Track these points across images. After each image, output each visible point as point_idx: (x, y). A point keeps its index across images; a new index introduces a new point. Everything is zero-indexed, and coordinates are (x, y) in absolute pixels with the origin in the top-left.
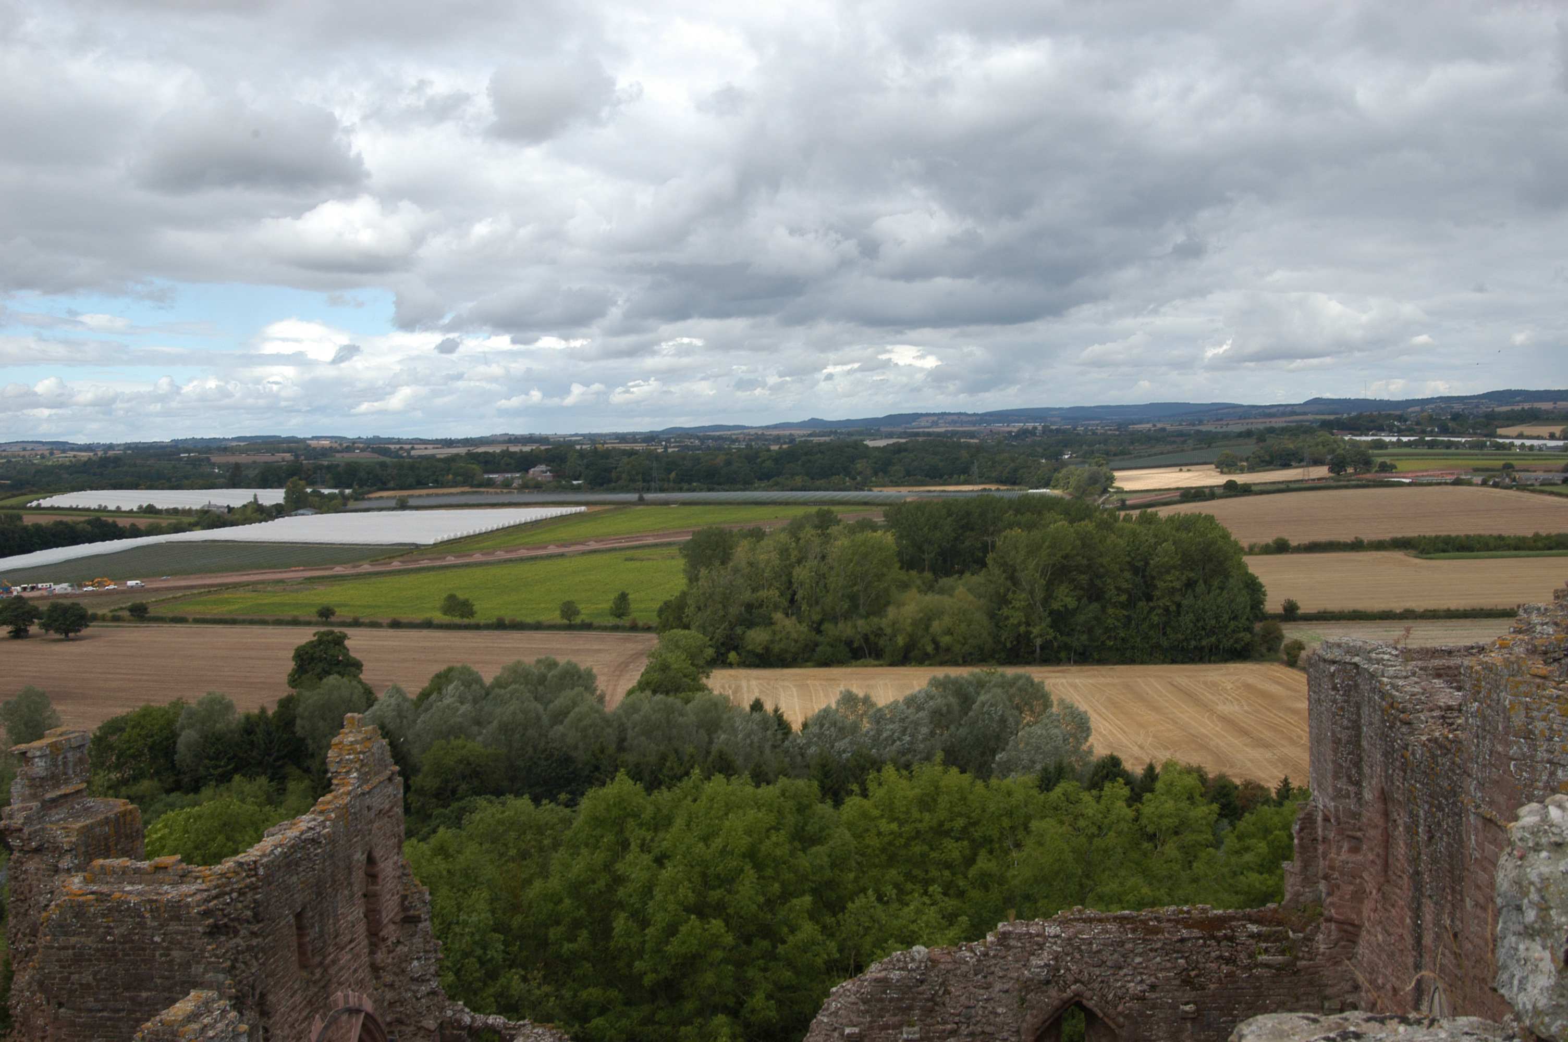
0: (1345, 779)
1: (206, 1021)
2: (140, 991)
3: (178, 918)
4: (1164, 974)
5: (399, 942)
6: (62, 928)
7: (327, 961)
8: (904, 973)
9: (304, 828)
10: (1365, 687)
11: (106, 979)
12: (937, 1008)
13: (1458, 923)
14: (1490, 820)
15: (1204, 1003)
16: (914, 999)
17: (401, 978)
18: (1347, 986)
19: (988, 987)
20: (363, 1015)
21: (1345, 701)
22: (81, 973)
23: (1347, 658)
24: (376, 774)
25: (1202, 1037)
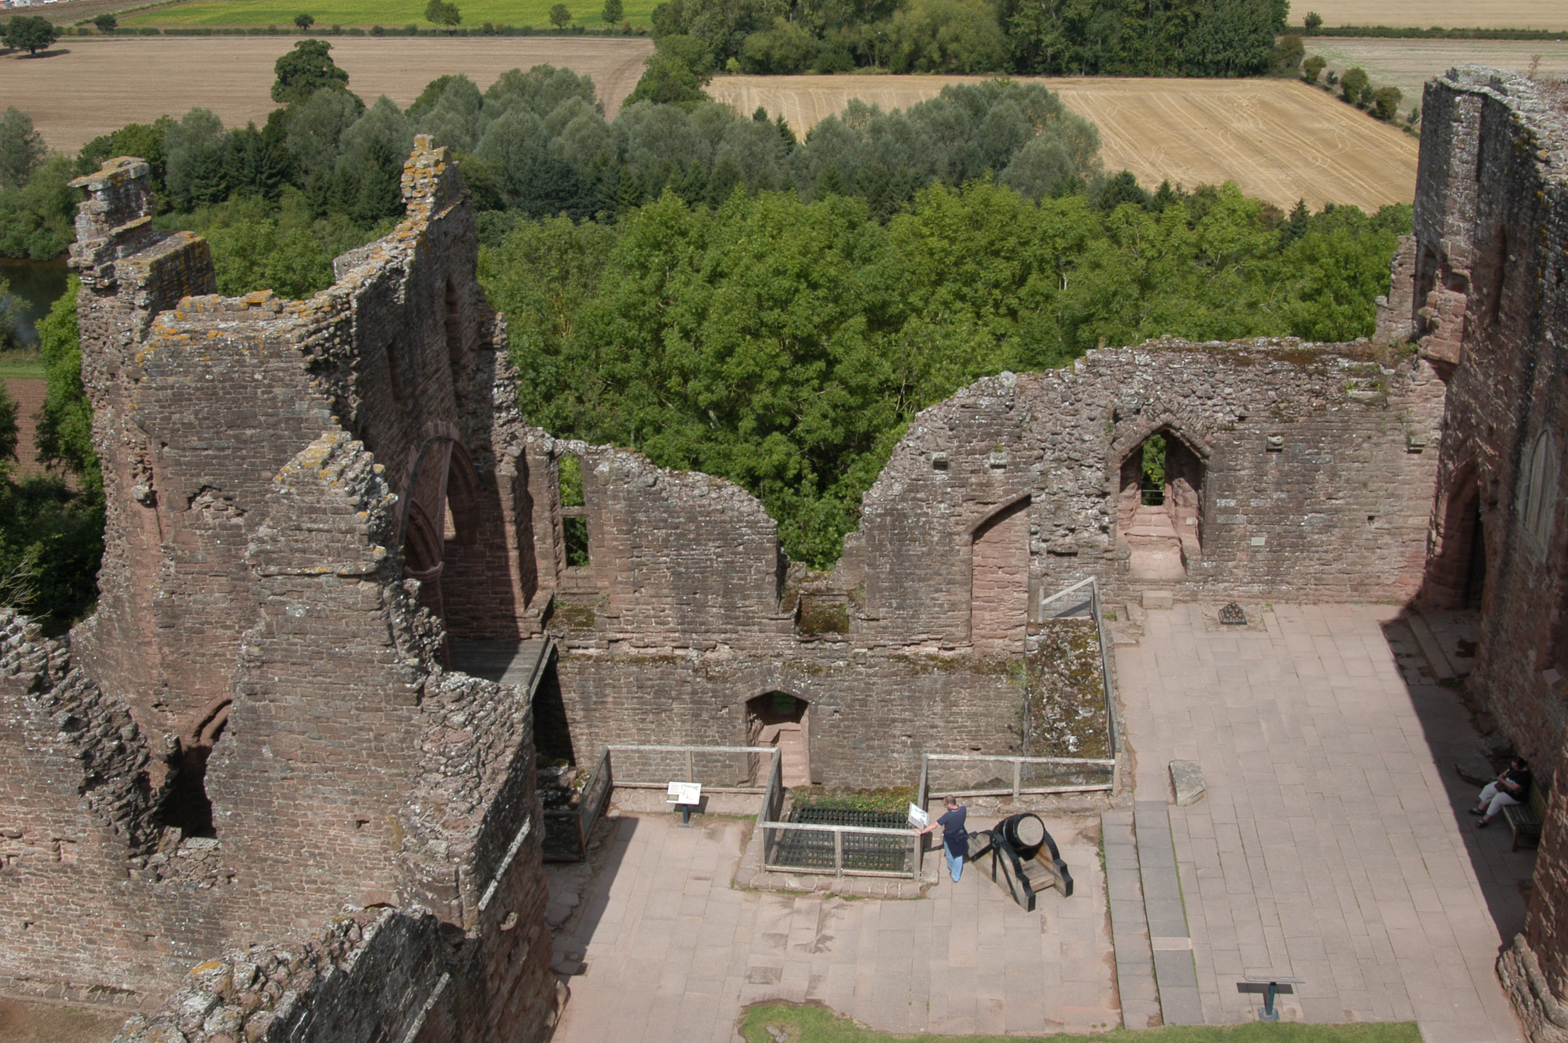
0: (1456, 215)
1: (344, 462)
2: (244, 428)
3: (278, 355)
4: (1254, 405)
5: (478, 369)
6: (159, 369)
7: (417, 392)
8: (994, 400)
9: (387, 257)
10: (1493, 120)
12: (1024, 434)
15: (1291, 435)
16: (1002, 425)
17: (483, 405)
18: (1434, 423)
19: (1076, 413)
20: (452, 444)
21: (1467, 136)
22: (182, 412)
23: (1476, 88)
24: (452, 199)
25: (1286, 468)
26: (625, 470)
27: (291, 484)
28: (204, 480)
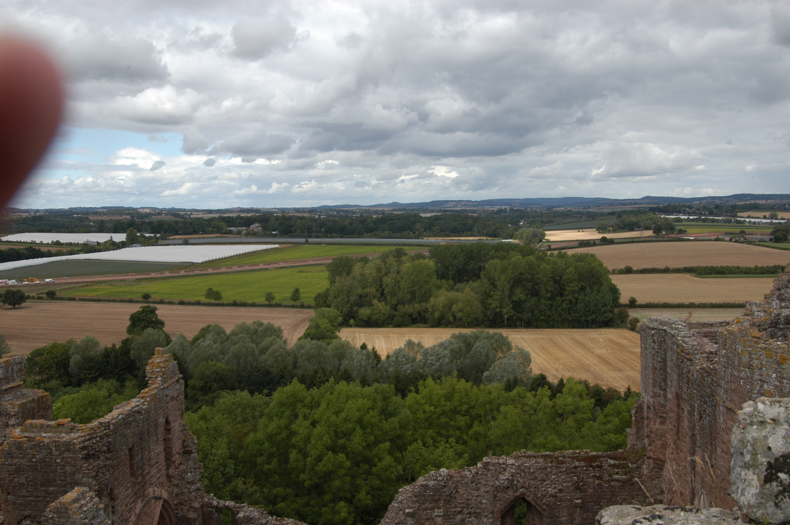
0: (658, 387)
1: (82, 502)
2: (49, 487)
3: (69, 450)
4: (566, 484)
5: (181, 463)
6: (10, 455)
7: (144, 473)
8: (436, 482)
9: (134, 405)
10: (669, 342)
11: (32, 481)
12: (452, 500)
13: (713, 460)
14: (730, 409)
15: (586, 499)
16: (440, 495)
17: (182, 481)
18: (658, 491)
19: (478, 489)
20: (162, 500)
21: (659, 349)
22: (19, 478)
23: (661, 327)
24: (171, 378)
25: (585, 516)
26: (252, 516)
27: (54, 513)
28: (27, 513)
